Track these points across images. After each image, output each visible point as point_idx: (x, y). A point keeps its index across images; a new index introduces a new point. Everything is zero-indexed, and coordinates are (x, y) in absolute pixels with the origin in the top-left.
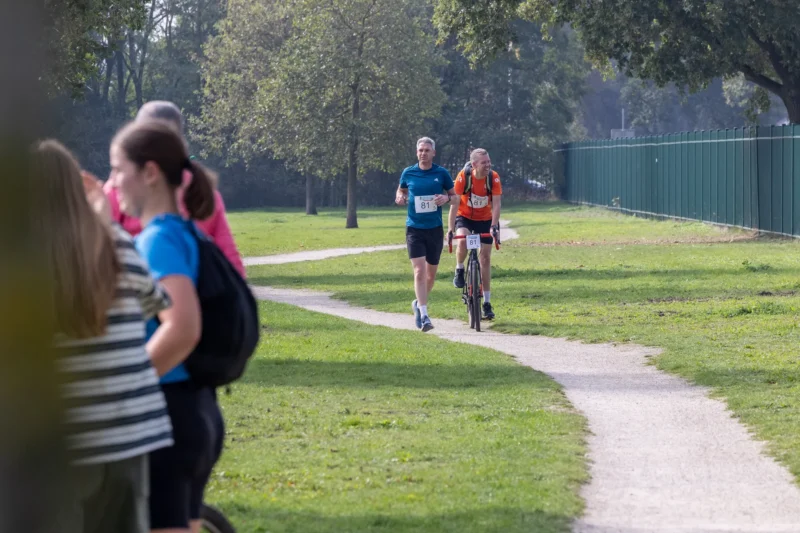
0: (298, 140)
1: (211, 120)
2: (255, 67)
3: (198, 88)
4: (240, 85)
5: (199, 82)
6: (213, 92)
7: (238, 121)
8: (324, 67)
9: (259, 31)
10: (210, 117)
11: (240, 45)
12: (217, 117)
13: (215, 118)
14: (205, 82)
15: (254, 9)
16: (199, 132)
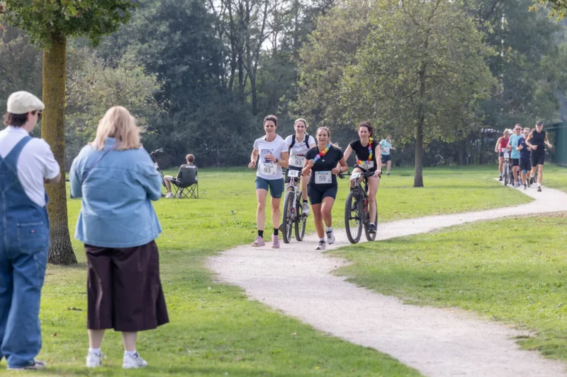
0: (375, 115)
1: (305, 104)
2: (337, 65)
3: (295, 81)
4: (326, 79)
5: (296, 77)
6: (305, 84)
7: (324, 104)
8: (397, 56)
9: (340, 39)
10: (304, 102)
11: (326, 50)
12: (309, 102)
13: (307, 103)
14: (299, 77)
15: (336, 23)
16: (295, 113)
